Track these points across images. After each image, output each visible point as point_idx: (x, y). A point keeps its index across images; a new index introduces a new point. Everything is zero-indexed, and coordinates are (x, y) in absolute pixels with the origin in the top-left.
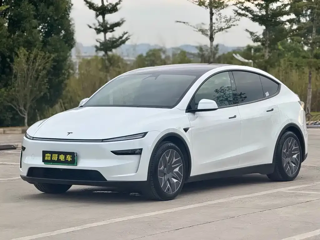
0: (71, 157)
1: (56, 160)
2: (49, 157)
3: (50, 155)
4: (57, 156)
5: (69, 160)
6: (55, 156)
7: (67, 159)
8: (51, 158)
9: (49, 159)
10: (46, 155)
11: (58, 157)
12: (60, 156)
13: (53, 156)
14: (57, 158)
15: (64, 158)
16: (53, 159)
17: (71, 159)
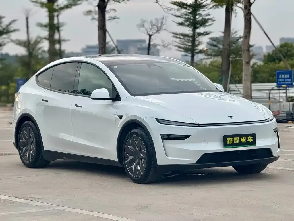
0: (252, 138)
1: (238, 142)
2: (231, 141)
3: (232, 139)
4: (238, 139)
5: (250, 142)
6: (237, 139)
7: (248, 141)
8: (233, 141)
9: (231, 142)
10: (228, 139)
11: (240, 139)
12: (242, 138)
13: (235, 139)
14: (238, 140)
15: (245, 140)
16: (234, 142)
17: (252, 140)
